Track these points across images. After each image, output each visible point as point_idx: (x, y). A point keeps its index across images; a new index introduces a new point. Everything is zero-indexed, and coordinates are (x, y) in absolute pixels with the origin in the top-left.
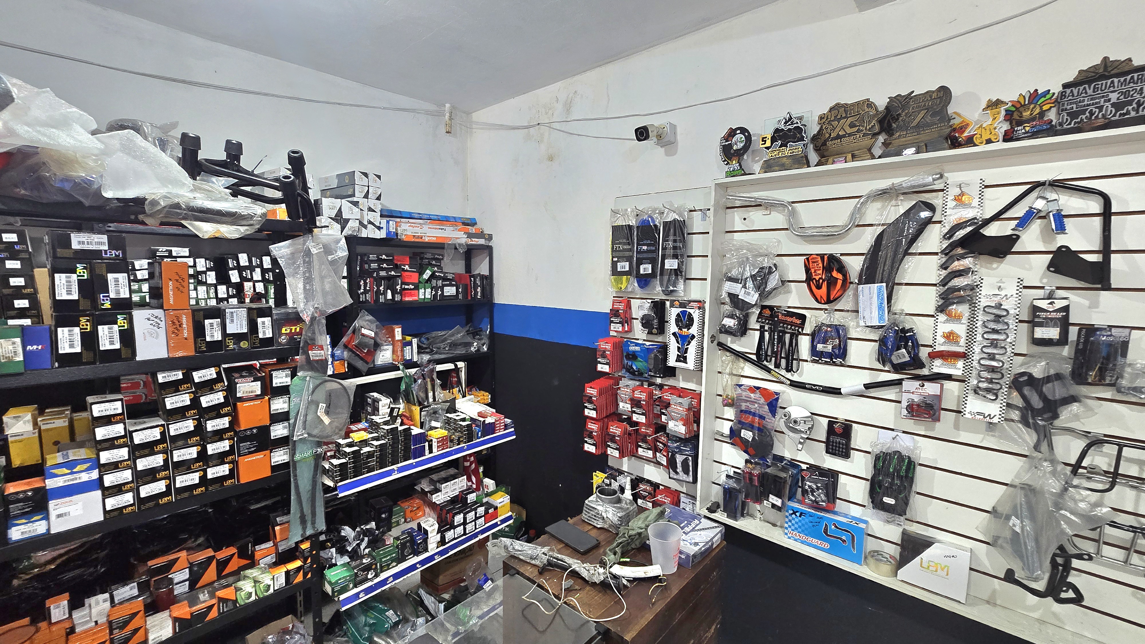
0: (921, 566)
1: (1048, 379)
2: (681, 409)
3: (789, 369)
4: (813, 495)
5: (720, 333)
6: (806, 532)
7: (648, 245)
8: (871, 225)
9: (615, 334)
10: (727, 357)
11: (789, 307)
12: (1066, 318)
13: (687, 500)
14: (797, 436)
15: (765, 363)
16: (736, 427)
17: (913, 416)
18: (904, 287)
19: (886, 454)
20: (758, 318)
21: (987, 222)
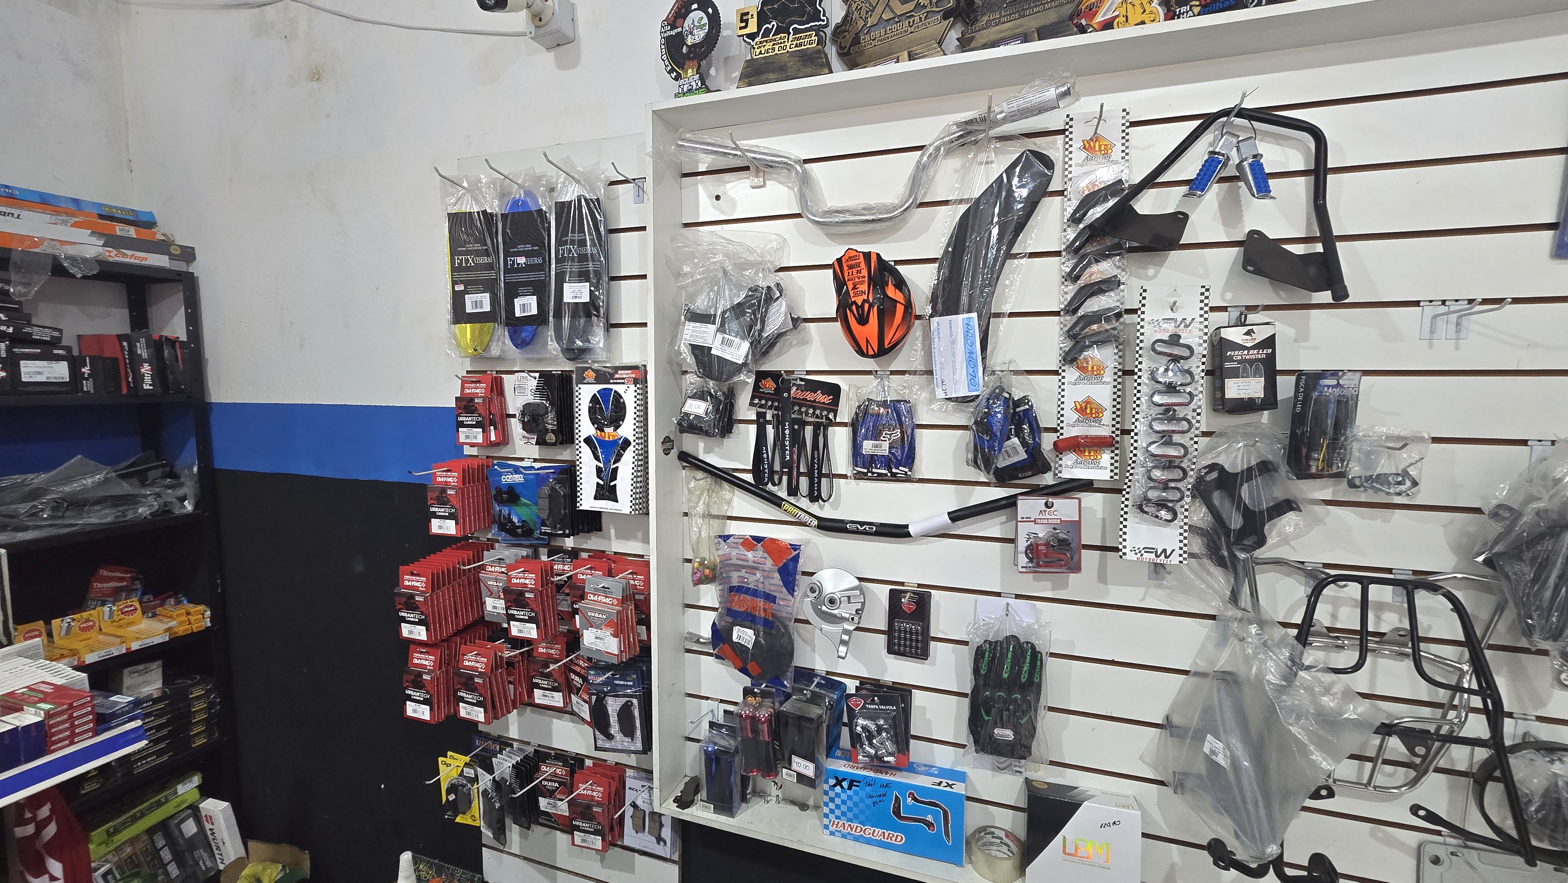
0: (1064, 852)
1: (1248, 474)
2: (608, 600)
3: (814, 496)
4: (871, 745)
5: (681, 432)
6: (862, 817)
7: (527, 254)
8: (946, 203)
9: (474, 451)
10: (700, 481)
11: (809, 372)
12: (1272, 358)
13: (638, 784)
14: (836, 629)
15: (770, 487)
16: (723, 623)
17: (1039, 566)
18: (1006, 320)
19: (994, 645)
20: (753, 398)
21: (1137, 189)
